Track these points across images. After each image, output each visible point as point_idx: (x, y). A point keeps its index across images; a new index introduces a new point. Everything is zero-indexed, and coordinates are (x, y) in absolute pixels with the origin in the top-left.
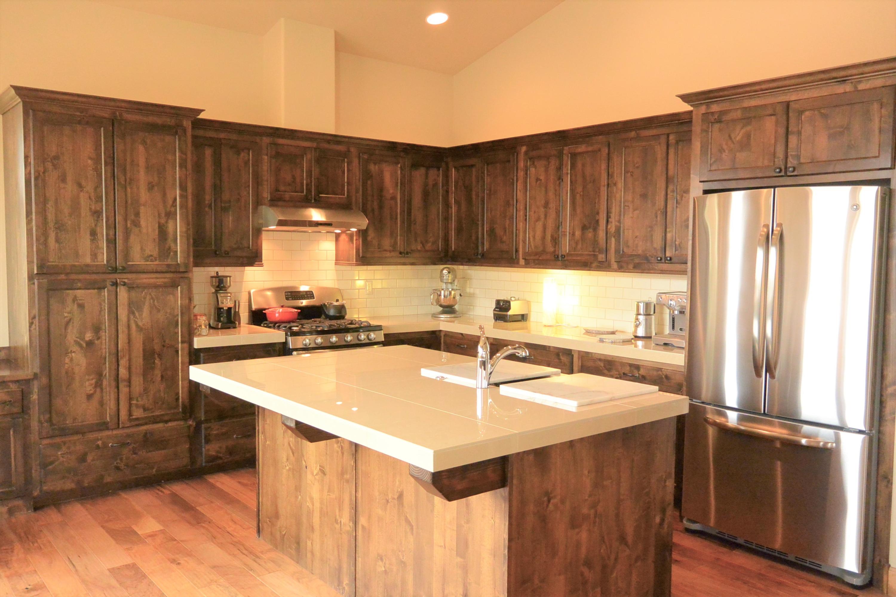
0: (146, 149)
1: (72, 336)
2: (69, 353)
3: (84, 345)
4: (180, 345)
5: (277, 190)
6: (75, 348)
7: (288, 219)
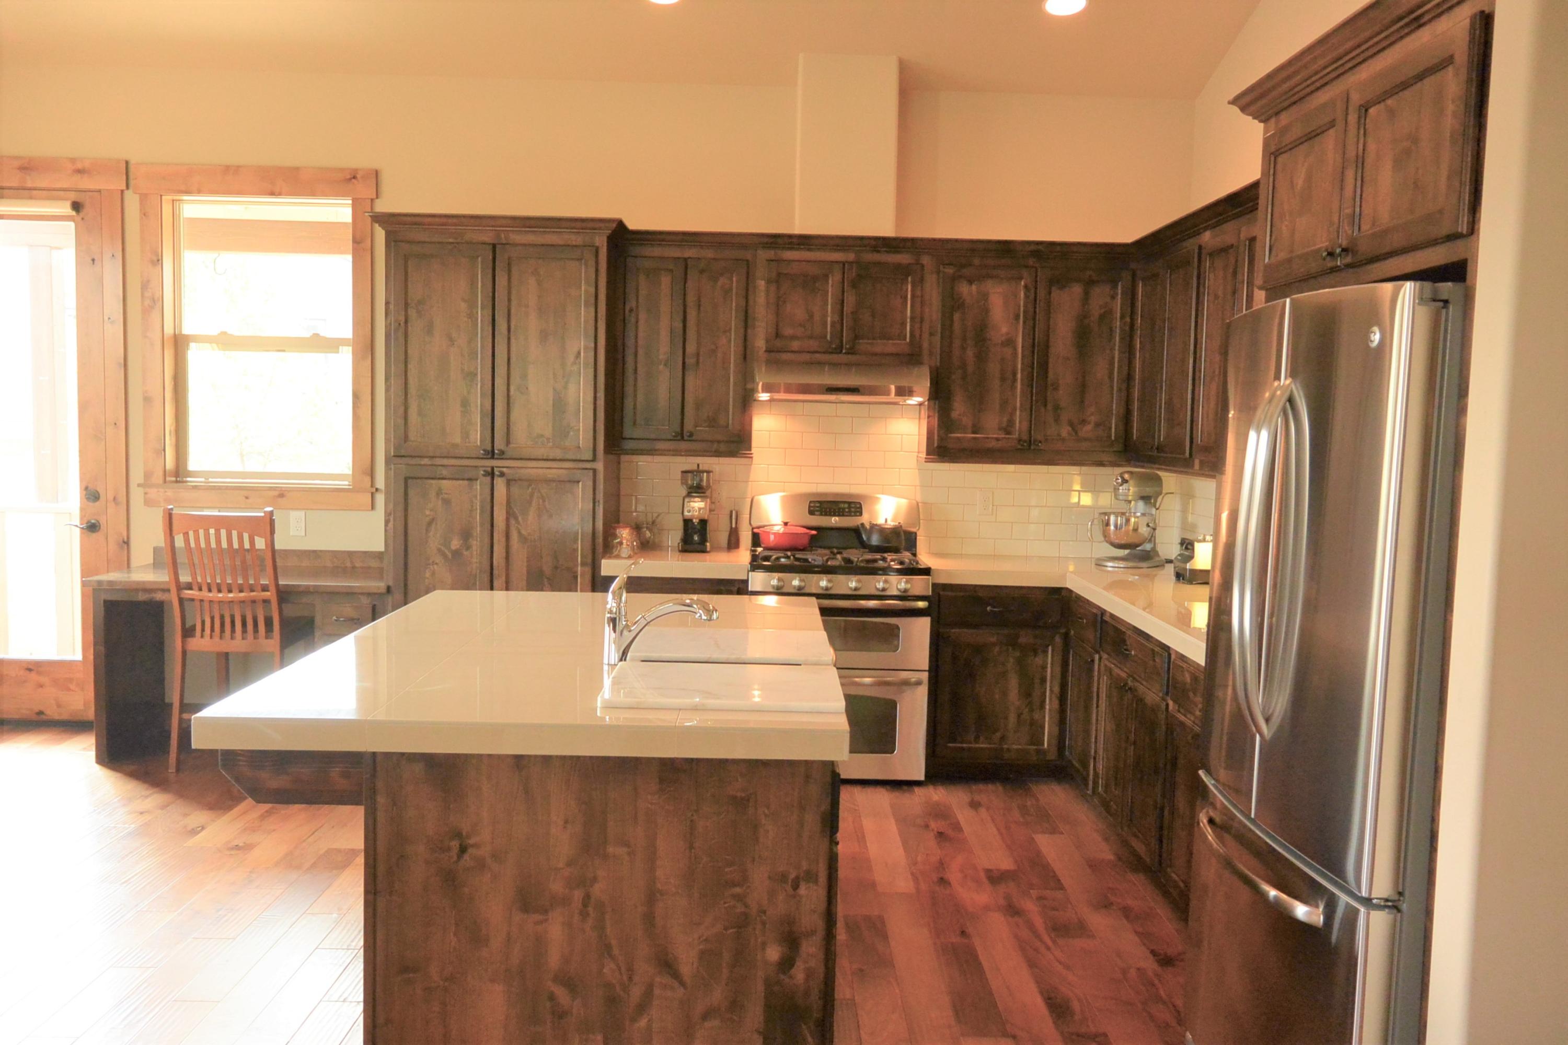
0: (539, 283)
1: (434, 543)
2: (429, 564)
3: (450, 555)
4: (579, 568)
5: (778, 335)
6: (439, 559)
7: (812, 382)
